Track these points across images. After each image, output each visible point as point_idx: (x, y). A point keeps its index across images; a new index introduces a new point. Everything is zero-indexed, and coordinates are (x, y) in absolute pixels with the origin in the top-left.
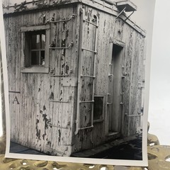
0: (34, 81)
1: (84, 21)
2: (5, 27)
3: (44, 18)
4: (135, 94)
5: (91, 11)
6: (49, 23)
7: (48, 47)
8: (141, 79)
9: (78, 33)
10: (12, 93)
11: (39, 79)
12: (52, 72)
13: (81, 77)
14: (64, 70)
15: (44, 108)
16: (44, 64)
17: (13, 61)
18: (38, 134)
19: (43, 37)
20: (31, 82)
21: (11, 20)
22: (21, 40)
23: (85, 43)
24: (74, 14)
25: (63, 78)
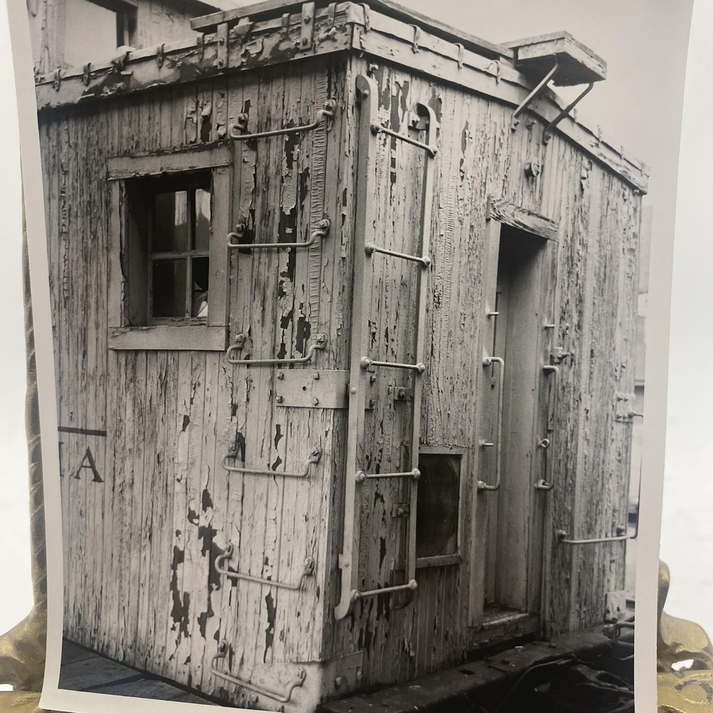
0: (164, 384)
1: (375, 131)
3: (206, 119)
4: (602, 445)
5: (405, 88)
6: (224, 141)
7: (222, 241)
8: (628, 379)
9: (348, 182)
10: (74, 437)
11: (184, 377)
12: (239, 347)
13: (364, 368)
14: (288, 337)
15: (207, 502)
16: (204, 311)
17: (77, 303)
18: (180, 613)
19: (203, 198)
20: (153, 388)
22: (109, 213)
23: (380, 224)
24: (332, 103)
25: (287, 371)
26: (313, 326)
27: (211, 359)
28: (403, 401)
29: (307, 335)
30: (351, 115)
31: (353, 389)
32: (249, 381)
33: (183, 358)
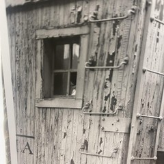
0: (57, 121)
1: (152, 20)
2: (10, 30)
6: (87, 23)
7: (83, 65)
9: (138, 42)
10: (22, 138)
11: (65, 118)
12: (87, 107)
13: (138, 118)
14: (107, 104)
16: (74, 93)
17: (23, 89)
19: (76, 48)
20: (53, 122)
21: (20, 17)
22: (36, 53)
23: (150, 60)
24: (135, 7)
25: (106, 117)
26: (118, 100)
27: (76, 111)
28: (152, 131)
29: (115, 104)
30: (142, 13)
31: (132, 125)
32: (91, 121)
33: (65, 111)
